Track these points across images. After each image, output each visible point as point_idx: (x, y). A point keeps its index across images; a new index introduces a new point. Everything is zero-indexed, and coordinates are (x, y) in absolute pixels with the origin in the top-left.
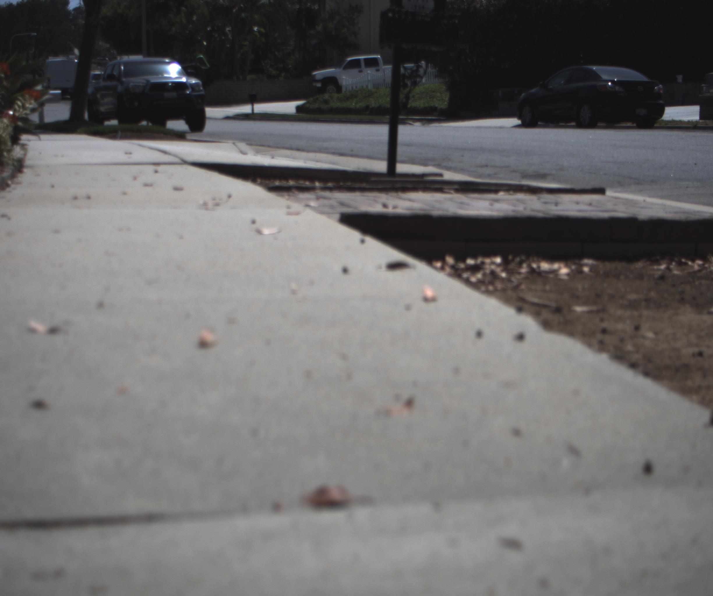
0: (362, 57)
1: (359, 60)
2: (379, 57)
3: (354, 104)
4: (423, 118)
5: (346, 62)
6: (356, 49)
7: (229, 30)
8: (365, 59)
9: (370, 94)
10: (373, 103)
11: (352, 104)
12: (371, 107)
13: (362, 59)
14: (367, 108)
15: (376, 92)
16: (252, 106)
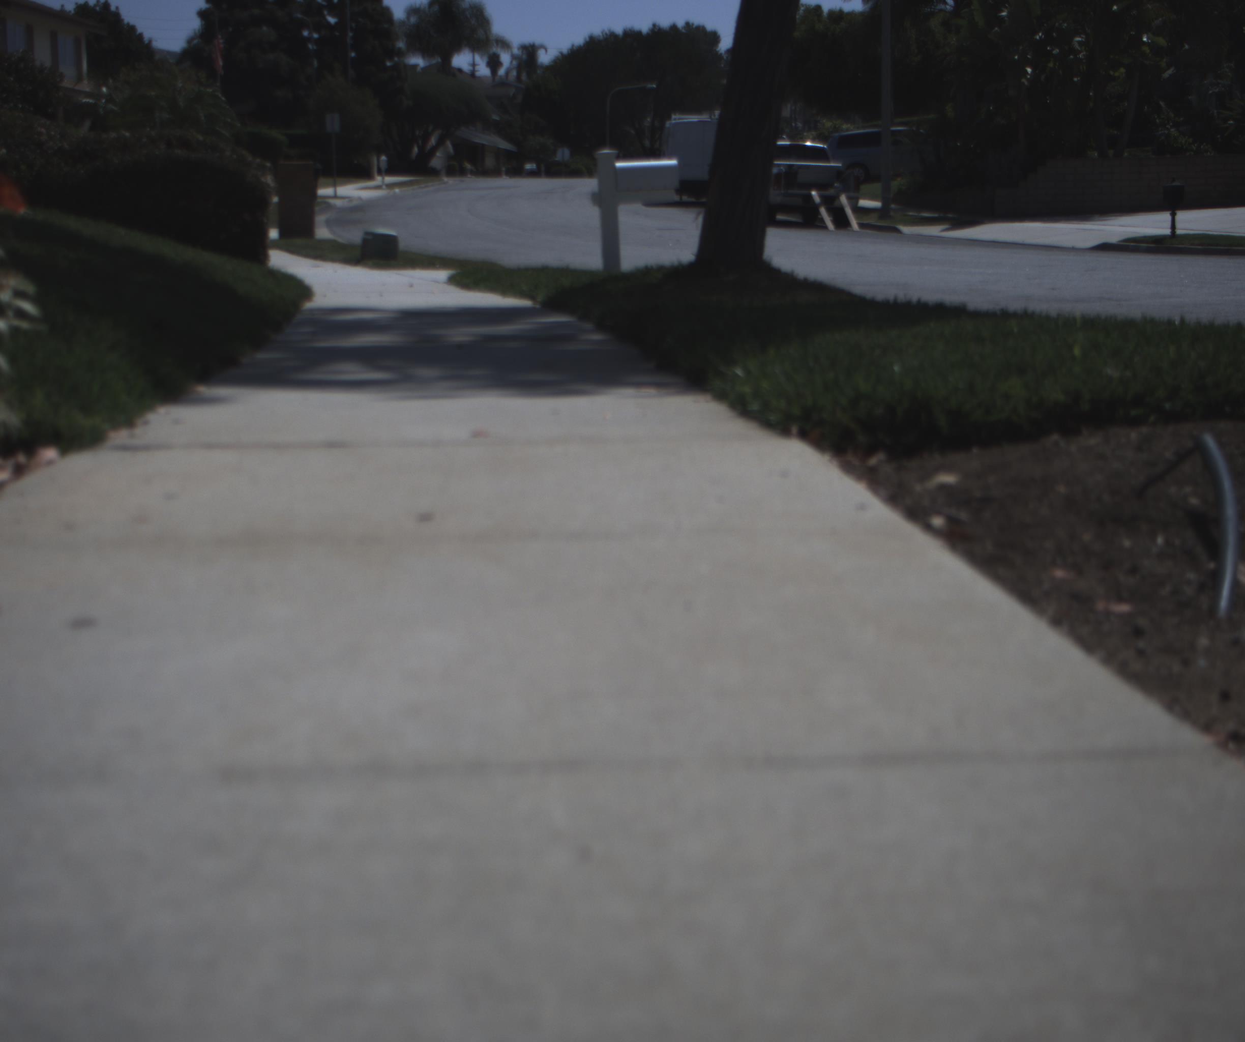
16: (1173, 215)
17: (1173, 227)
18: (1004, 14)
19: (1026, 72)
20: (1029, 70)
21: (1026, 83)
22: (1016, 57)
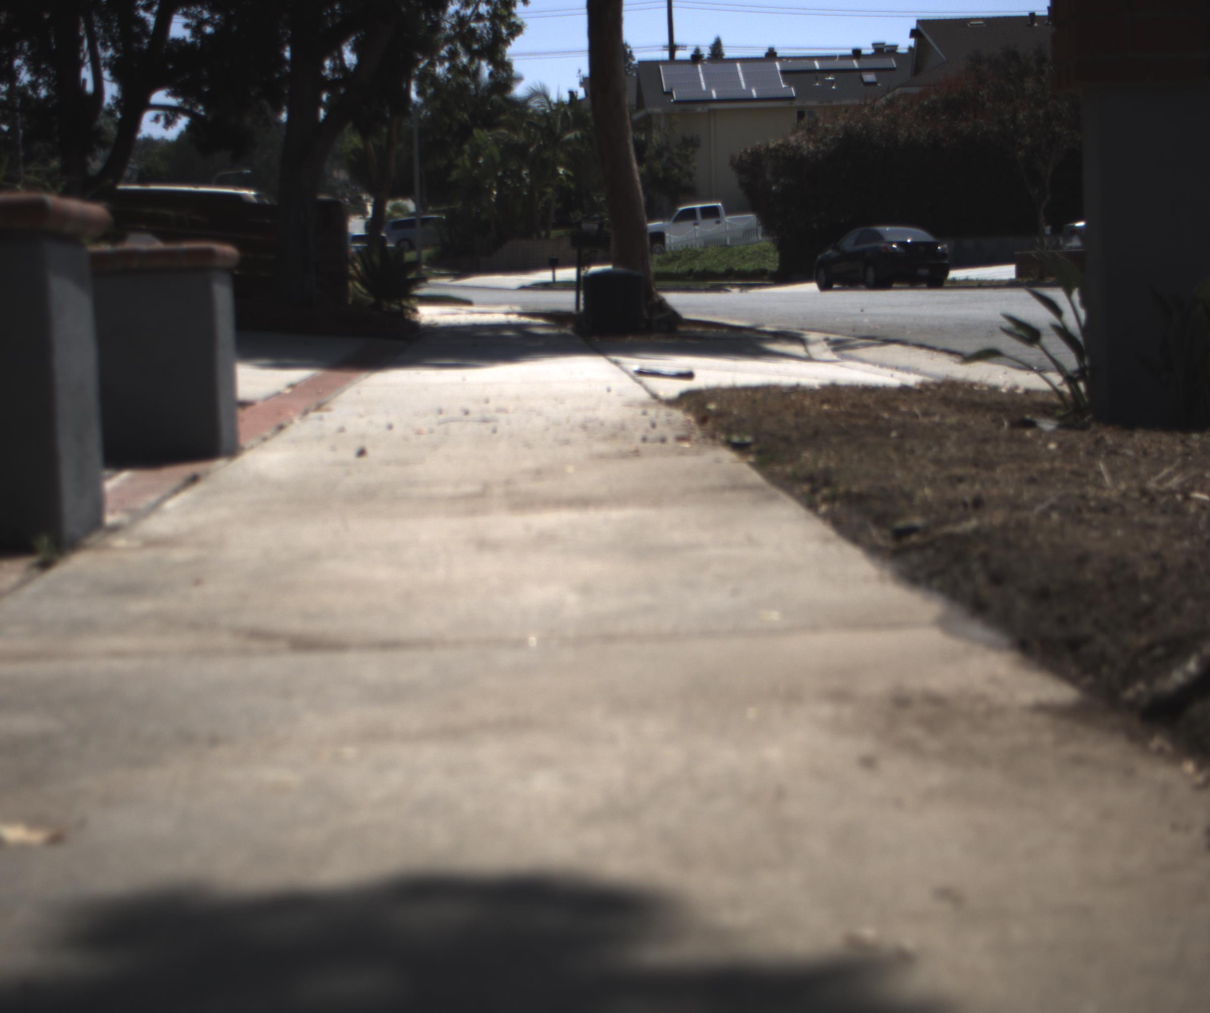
0: (698, 206)
1: (693, 210)
2: (720, 204)
3: (676, 268)
4: (745, 283)
5: (677, 213)
6: (692, 194)
7: (526, 174)
8: (702, 209)
9: (695, 255)
10: (698, 266)
11: (674, 268)
12: (695, 271)
13: (697, 208)
14: (691, 272)
15: (703, 253)
16: (554, 272)
17: (554, 277)
18: (481, 161)
19: (493, 194)
20: (495, 193)
21: (493, 200)
22: (487, 187)
